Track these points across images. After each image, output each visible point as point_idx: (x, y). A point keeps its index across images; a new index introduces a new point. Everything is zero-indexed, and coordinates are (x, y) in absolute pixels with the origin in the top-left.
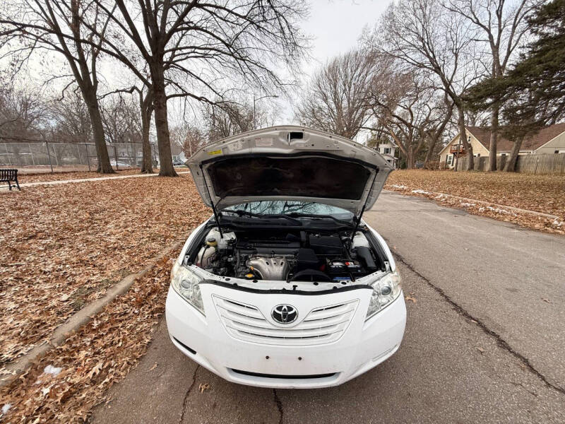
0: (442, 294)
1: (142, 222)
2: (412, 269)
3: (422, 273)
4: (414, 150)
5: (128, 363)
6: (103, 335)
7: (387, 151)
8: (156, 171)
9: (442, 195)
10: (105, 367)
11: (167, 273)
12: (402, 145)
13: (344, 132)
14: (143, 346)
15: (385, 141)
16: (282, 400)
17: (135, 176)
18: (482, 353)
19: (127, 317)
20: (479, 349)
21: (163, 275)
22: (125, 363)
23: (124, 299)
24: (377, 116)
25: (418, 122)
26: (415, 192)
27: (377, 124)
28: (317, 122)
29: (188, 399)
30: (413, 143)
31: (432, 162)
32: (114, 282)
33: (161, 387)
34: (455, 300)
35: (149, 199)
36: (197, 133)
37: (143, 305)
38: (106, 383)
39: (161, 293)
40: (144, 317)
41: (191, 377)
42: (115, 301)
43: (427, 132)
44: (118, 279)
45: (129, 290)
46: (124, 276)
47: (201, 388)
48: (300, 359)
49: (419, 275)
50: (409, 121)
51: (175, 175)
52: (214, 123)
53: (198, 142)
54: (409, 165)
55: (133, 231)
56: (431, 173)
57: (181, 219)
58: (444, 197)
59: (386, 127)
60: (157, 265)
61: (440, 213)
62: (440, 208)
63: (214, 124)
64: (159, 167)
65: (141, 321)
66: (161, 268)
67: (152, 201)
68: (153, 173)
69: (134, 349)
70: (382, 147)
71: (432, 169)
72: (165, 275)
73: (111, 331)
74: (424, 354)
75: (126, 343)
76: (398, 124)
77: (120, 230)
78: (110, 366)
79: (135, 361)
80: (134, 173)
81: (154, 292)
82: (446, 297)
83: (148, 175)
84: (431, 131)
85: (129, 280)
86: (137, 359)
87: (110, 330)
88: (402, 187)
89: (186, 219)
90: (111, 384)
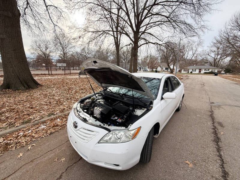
2: (219, 151)
48: (76, 142)
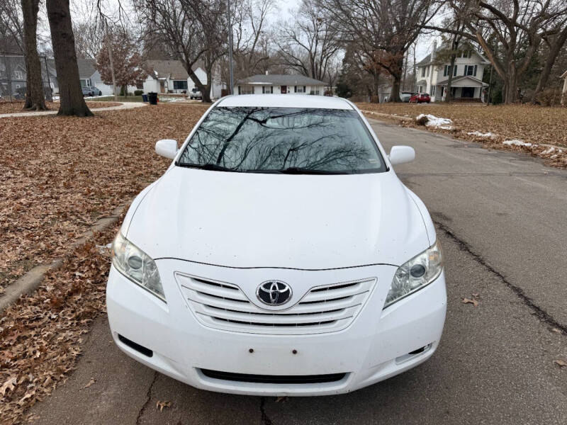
0: (521, 296)
1: (42, 190)
2: (482, 262)
3: (497, 267)
4: (516, 70)
5: (52, 378)
6: (9, 345)
7: (470, 71)
8: (51, 106)
9: (552, 149)
10: (21, 382)
11: (93, 266)
12: (496, 60)
13: (393, 35)
14: (71, 360)
15: (466, 52)
16: (271, 418)
17: (15, 115)
18: (561, 366)
19: (40, 323)
20: (558, 362)
21: (87, 268)
22: (49, 378)
23: (31, 299)
24: (453, 6)
25: (527, 17)
26: (509, 143)
27: (453, 20)
28: (344, 17)
29: (142, 418)
30: (516, 57)
31: (548, 91)
32: (13, 277)
33: (103, 406)
34: (537, 303)
35: (46, 153)
36: (124, 36)
37: (62, 308)
38: (26, 399)
39: (88, 294)
40: (66, 323)
41: (144, 394)
42: (19, 301)
43: (542, 35)
44: (19, 271)
45: (37, 288)
46: (27, 269)
47: (159, 406)
48: (295, 352)
49: (491, 269)
50: (511, 16)
51: (87, 113)
52: (154, 17)
53: (125, 52)
54: (508, 96)
55: (30, 205)
56: (544, 111)
57: (106, 187)
58: (556, 152)
59: (470, 27)
60: (77, 254)
61: (544, 178)
62: (546, 170)
63: (153, 20)
64: (57, 99)
65: (62, 327)
66: (84, 259)
67: (53, 157)
68: (47, 109)
69: (59, 362)
70: (462, 63)
71: (548, 105)
72: (91, 268)
73: (19, 340)
74: (476, 368)
75: (46, 354)
76: (490, 21)
77: (8, 202)
78: (27, 382)
79: (62, 375)
80: (12, 111)
81: (76, 290)
82: (526, 299)
83: (37, 113)
84: (550, 33)
85: (36, 274)
86: (64, 374)
87: (19, 338)
88: (488, 134)
89: (116, 186)
90: (34, 401)
